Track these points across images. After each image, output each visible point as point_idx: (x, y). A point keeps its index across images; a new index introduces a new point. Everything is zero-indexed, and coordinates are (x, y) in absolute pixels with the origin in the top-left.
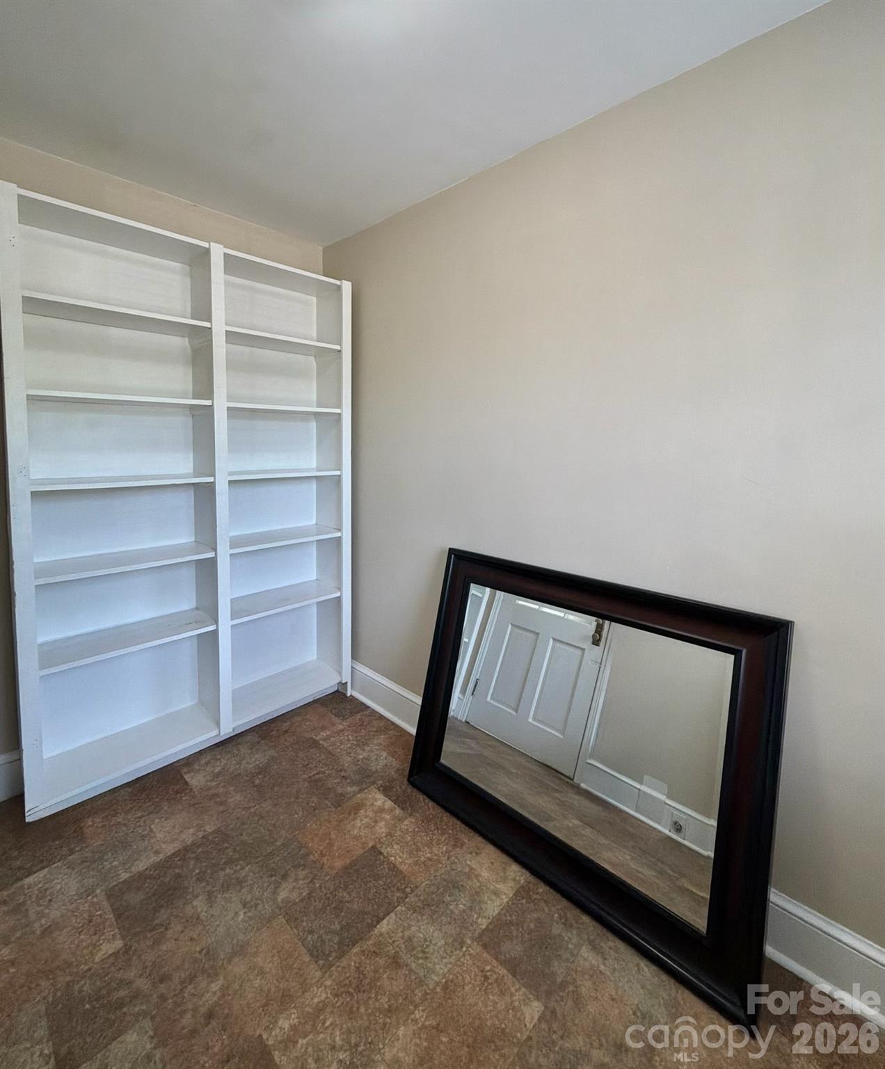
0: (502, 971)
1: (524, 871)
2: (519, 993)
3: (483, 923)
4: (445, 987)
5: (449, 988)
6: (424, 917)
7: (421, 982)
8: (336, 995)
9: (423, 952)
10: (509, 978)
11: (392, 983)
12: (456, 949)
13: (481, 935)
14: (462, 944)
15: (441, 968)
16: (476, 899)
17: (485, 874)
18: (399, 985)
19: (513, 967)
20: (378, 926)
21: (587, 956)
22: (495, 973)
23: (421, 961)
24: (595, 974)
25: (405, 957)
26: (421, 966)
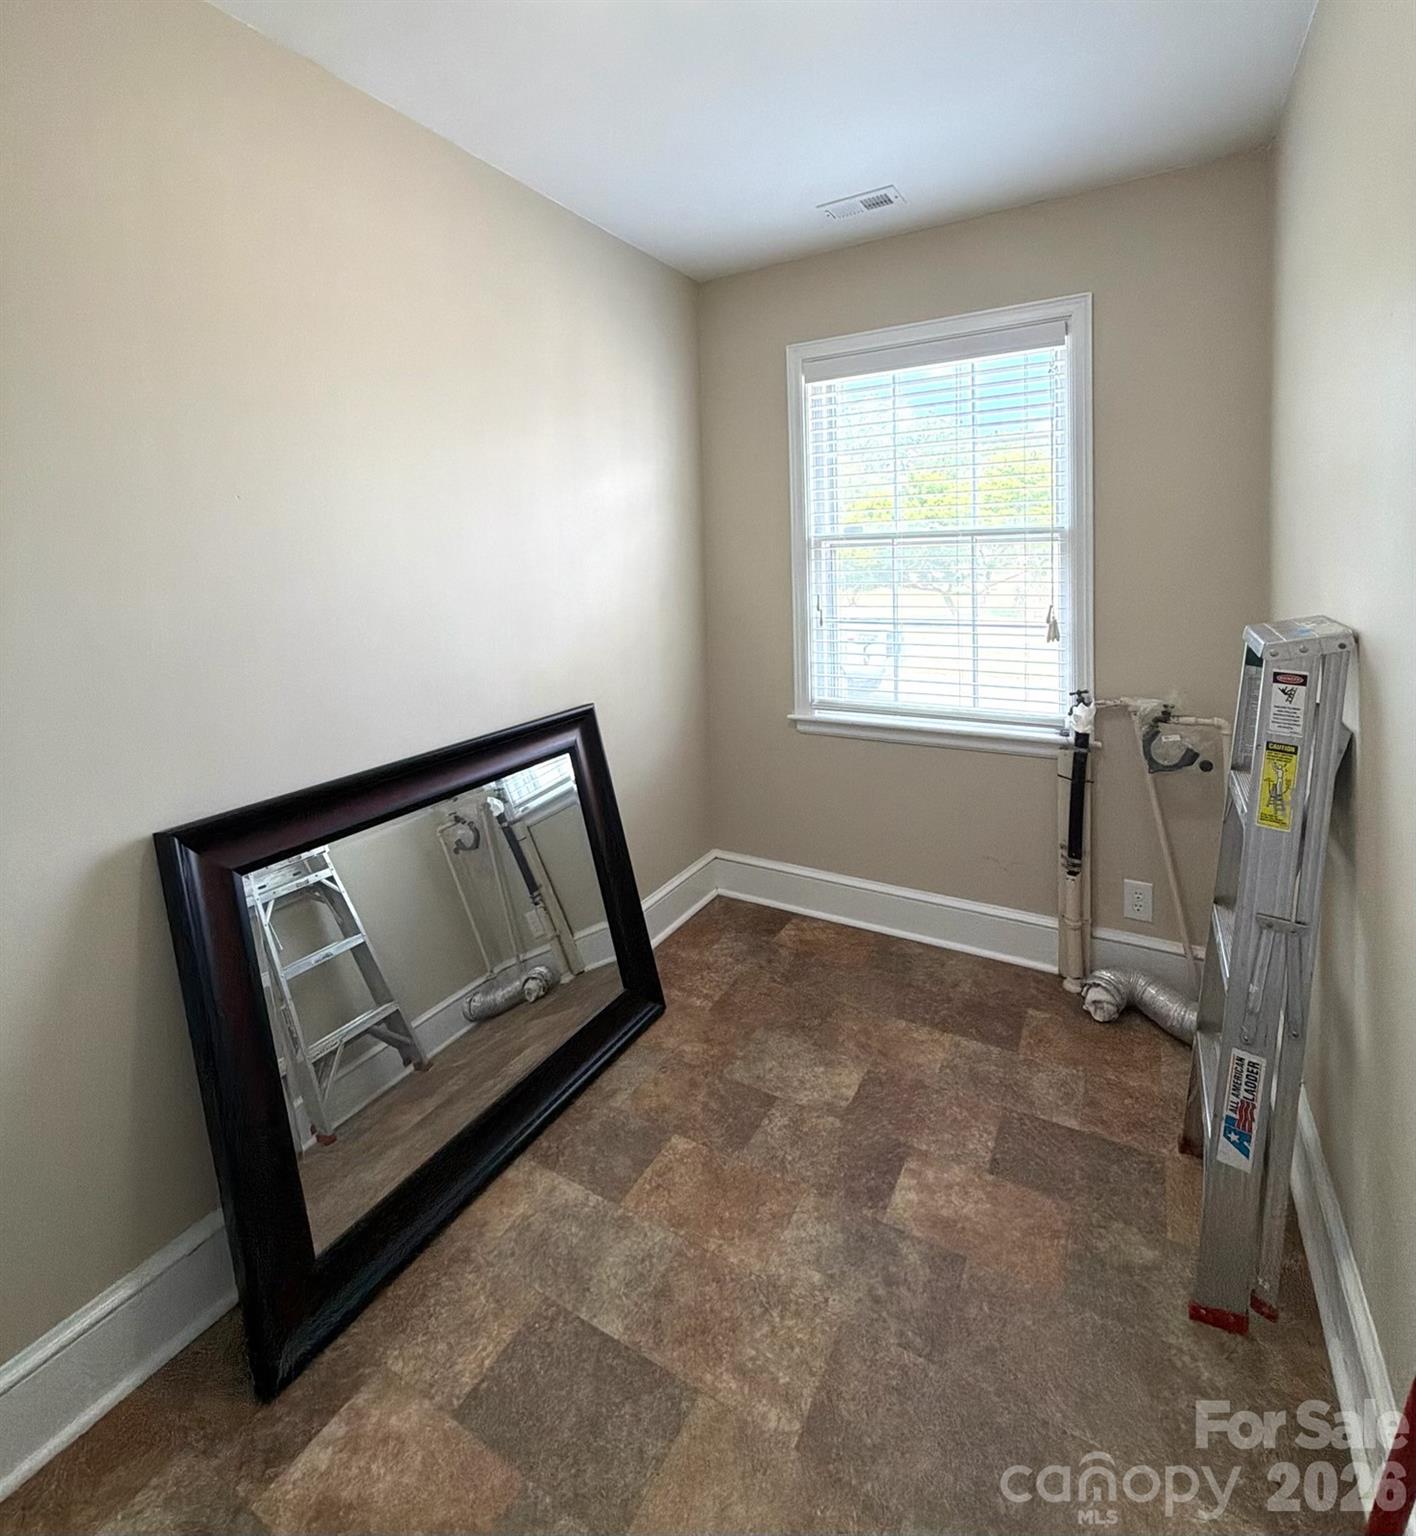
0: (648, 1173)
1: (516, 1162)
2: (666, 1157)
3: (594, 1199)
4: (680, 1226)
5: (677, 1221)
6: (595, 1274)
7: (680, 1254)
8: (721, 1357)
9: (643, 1260)
10: (657, 1166)
11: (687, 1289)
12: (633, 1223)
13: (612, 1199)
14: (624, 1218)
15: (659, 1236)
16: (560, 1214)
17: (521, 1209)
18: (686, 1278)
19: (641, 1165)
20: (616, 1337)
21: (621, 1101)
22: (652, 1178)
23: (655, 1260)
24: (636, 1096)
25: (654, 1282)
26: (660, 1258)
